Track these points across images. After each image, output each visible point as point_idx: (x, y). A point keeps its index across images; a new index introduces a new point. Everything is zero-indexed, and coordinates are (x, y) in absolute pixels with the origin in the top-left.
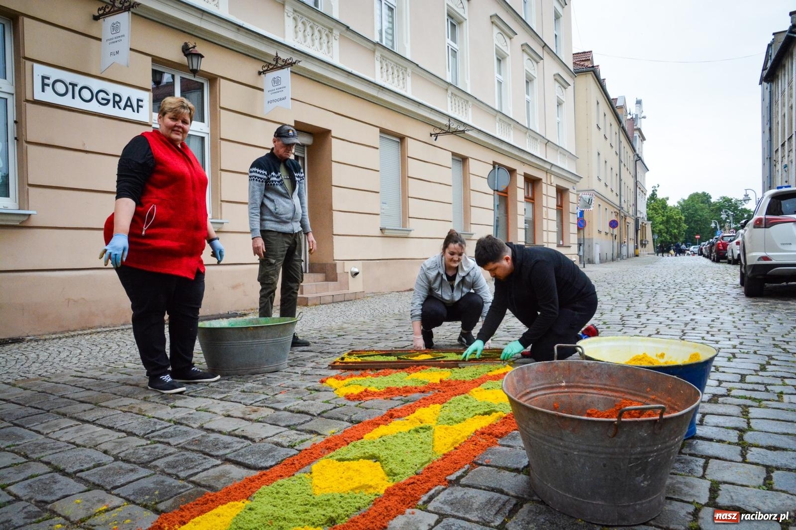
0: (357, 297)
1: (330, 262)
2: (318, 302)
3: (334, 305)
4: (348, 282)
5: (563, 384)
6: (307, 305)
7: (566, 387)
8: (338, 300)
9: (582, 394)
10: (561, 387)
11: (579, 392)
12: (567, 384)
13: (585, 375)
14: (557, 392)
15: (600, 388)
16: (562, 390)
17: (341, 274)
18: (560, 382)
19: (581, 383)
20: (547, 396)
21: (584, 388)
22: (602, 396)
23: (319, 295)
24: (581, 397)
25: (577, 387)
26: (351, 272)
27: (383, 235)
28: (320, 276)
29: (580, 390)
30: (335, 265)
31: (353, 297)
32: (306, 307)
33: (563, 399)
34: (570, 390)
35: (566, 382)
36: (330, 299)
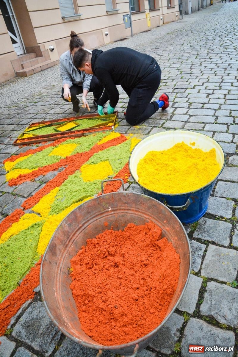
0: (55, 64)
1: (36, 45)
2: (33, 73)
3: (42, 73)
4: (49, 55)
5: (110, 210)
6: (26, 76)
7: (112, 211)
8: (44, 68)
9: (124, 214)
10: (108, 211)
11: (122, 213)
12: (112, 209)
13: (124, 201)
14: (106, 216)
15: (135, 210)
16: (109, 213)
17: (43, 51)
18: (107, 209)
19: (123, 207)
20: (99, 220)
21: (125, 209)
22: (137, 216)
23: (33, 68)
24: (123, 216)
25: (120, 209)
26: (50, 49)
27: (65, 22)
28: (33, 55)
29: (122, 211)
30: (39, 47)
31: (52, 65)
32: (26, 78)
33: (111, 219)
34: (115, 212)
35: (111, 208)
36: (39, 69)
